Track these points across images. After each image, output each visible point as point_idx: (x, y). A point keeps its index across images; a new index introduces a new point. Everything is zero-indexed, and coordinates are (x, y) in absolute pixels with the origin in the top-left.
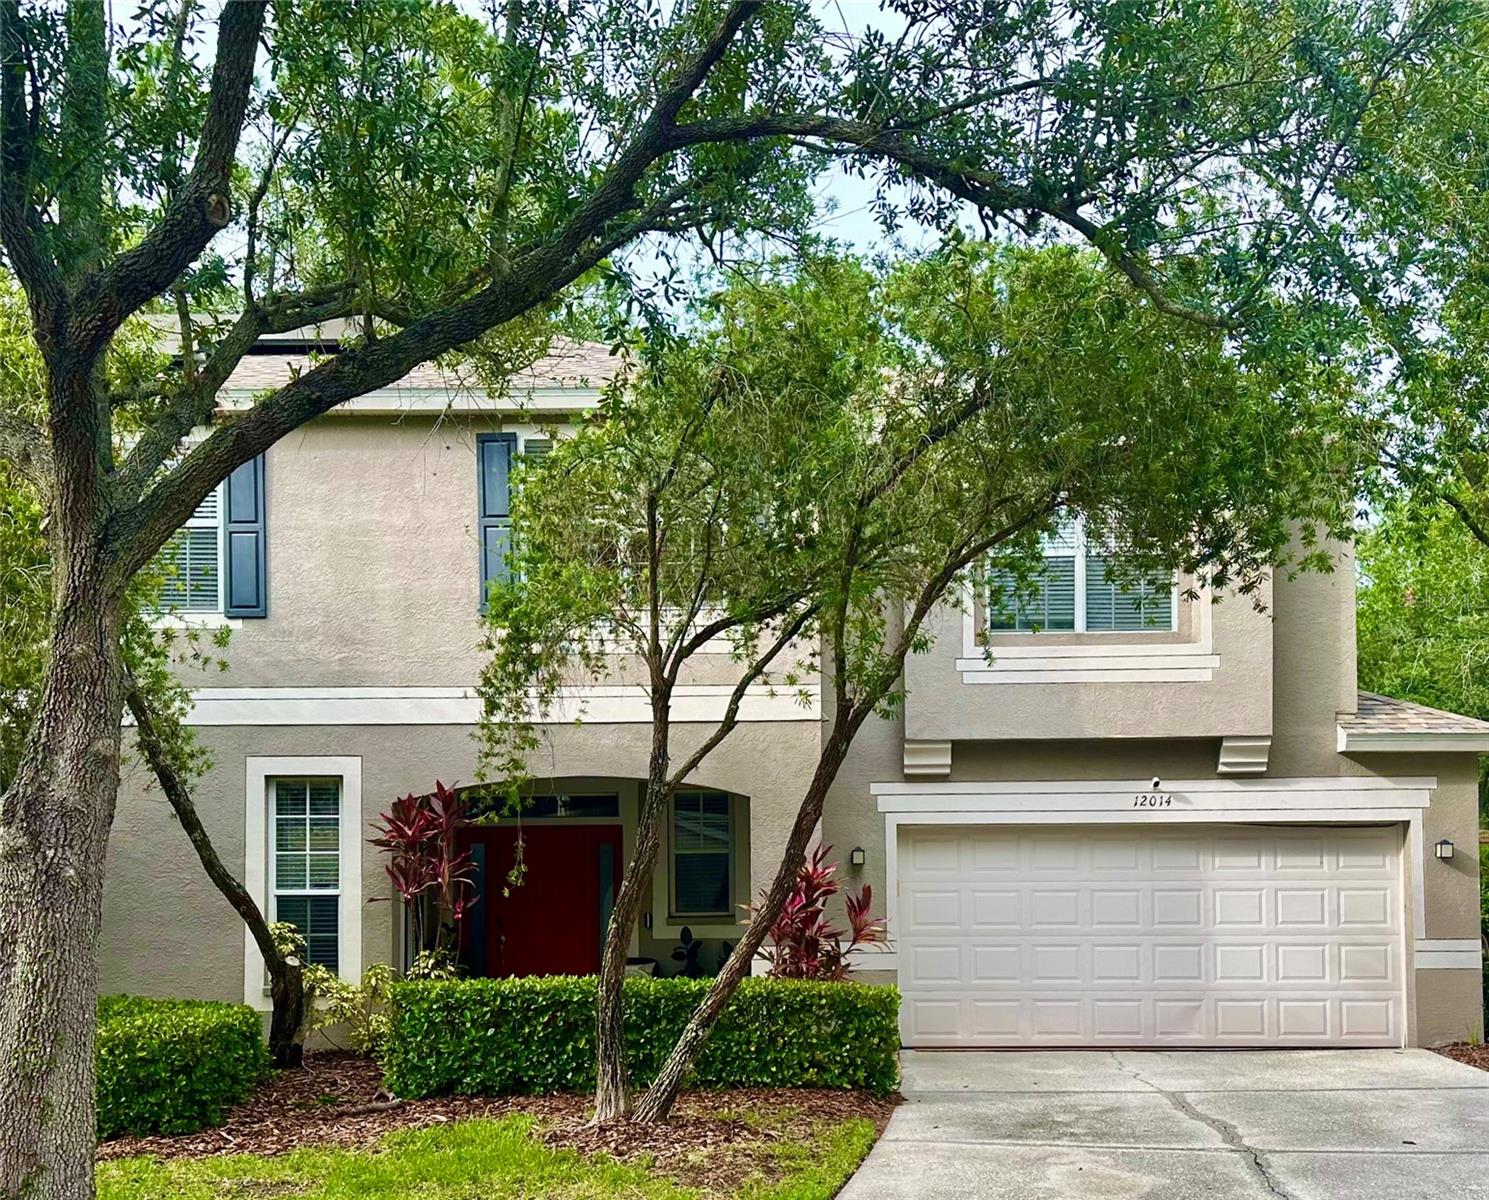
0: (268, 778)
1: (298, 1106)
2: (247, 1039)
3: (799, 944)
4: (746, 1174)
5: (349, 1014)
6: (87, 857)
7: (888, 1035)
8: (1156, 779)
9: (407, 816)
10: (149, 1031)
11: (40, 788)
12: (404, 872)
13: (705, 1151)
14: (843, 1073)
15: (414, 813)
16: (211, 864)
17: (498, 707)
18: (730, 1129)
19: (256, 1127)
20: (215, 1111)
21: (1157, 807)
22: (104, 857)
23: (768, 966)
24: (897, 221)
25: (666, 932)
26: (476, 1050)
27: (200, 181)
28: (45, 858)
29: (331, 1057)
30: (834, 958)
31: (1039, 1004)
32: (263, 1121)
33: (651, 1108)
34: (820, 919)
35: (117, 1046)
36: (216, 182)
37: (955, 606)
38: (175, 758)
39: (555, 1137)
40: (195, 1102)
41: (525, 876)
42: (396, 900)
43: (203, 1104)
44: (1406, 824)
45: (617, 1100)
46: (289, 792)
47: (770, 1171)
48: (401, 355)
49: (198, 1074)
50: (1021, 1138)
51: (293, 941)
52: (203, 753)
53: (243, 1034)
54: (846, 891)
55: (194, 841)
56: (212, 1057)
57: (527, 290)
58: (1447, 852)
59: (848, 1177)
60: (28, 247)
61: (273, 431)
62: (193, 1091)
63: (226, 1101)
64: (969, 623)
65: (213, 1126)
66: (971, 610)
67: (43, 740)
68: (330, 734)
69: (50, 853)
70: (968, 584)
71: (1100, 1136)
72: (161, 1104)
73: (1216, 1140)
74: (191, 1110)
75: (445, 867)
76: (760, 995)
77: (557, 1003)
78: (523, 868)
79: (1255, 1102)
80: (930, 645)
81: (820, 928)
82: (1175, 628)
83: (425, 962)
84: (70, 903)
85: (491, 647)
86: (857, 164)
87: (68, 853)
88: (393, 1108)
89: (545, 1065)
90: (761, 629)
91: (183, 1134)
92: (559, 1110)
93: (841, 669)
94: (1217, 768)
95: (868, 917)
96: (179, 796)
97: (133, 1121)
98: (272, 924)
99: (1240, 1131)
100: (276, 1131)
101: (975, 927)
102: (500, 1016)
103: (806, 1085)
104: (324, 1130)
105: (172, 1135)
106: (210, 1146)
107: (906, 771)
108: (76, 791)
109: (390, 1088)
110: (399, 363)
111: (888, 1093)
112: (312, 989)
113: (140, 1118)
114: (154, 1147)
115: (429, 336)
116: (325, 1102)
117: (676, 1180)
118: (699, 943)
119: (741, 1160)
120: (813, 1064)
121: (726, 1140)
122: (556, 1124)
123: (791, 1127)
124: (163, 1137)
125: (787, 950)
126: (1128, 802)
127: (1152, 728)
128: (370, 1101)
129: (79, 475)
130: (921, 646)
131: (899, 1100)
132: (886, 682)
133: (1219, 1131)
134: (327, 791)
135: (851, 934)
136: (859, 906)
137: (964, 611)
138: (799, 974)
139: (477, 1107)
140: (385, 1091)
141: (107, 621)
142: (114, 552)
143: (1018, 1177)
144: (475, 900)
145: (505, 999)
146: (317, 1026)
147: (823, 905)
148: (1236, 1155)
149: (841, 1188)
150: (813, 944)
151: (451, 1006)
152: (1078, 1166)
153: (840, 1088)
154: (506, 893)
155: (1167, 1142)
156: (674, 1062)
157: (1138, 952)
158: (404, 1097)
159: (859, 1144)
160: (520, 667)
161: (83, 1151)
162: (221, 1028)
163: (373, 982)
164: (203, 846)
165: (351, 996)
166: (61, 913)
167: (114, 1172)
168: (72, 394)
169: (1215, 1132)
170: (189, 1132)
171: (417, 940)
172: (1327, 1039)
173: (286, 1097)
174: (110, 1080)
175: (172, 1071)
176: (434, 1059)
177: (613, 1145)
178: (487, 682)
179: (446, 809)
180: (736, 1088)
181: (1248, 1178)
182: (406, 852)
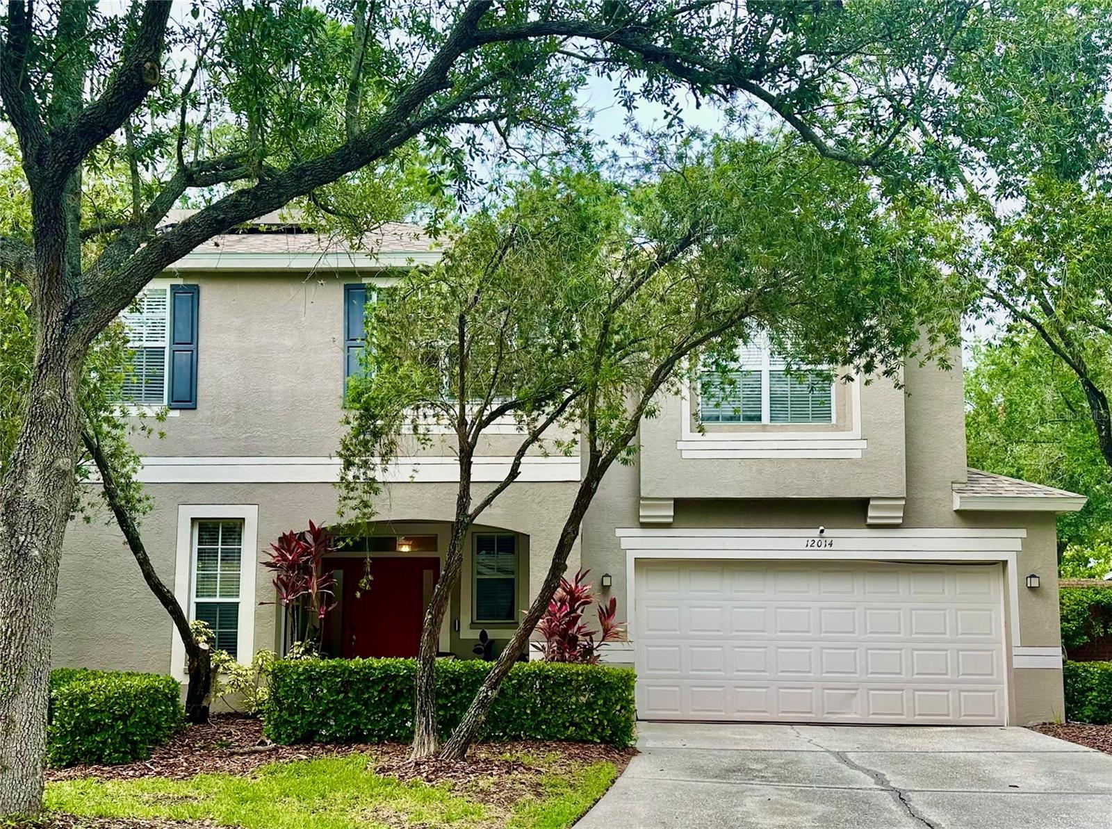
0: (193, 520)
1: (202, 748)
2: (169, 699)
3: (564, 639)
4: (521, 795)
5: (243, 686)
6: (49, 543)
7: (627, 704)
8: (822, 528)
9: (289, 547)
10: (99, 690)
11: (17, 492)
12: (285, 585)
13: (492, 779)
14: (594, 731)
15: (294, 544)
16: (149, 576)
17: (352, 464)
18: (510, 767)
19: (171, 761)
20: (142, 749)
21: (822, 547)
22: (61, 544)
23: (541, 655)
24: (634, 104)
25: (469, 634)
26: (330, 709)
27: (139, 53)
28: (18, 542)
29: (230, 717)
30: (589, 651)
31: (738, 690)
32: (176, 757)
33: (454, 749)
34: (579, 623)
35: (75, 700)
36: (150, 53)
37: (676, 394)
38: (128, 502)
39: (382, 770)
40: (128, 741)
41: (371, 583)
42: (279, 604)
43: (135, 743)
44: (1005, 563)
45: (429, 743)
46: (207, 529)
47: (539, 795)
48: (282, 191)
49: (132, 721)
50: (725, 778)
51: (206, 634)
52: (148, 499)
53: (166, 695)
54: (598, 601)
55: (138, 559)
56: (143, 709)
57: (371, 146)
58: (1035, 583)
59: (597, 801)
60: (20, 103)
61: (191, 242)
62: (127, 733)
63: (151, 742)
64: (686, 406)
65: (140, 760)
66: (688, 397)
67: (21, 458)
68: (237, 489)
69: (22, 539)
70: (686, 380)
71: (784, 779)
72: (104, 742)
73: (870, 782)
74: (125, 747)
75: (314, 580)
76: (535, 672)
77: (388, 677)
78: (370, 577)
79: (899, 759)
80: (657, 413)
81: (579, 628)
82: (834, 420)
83: (297, 649)
84: (35, 575)
85: (348, 423)
86: (606, 70)
87: (35, 539)
88: (269, 750)
89: (379, 721)
90: (539, 415)
91: (119, 764)
92: (388, 753)
93: (593, 429)
94: (866, 521)
95: (614, 621)
96: (129, 527)
97: (84, 754)
98: (192, 622)
99: (888, 777)
100: (185, 764)
101: (690, 633)
102: (347, 685)
103: (567, 740)
104: (219, 763)
105: (111, 764)
106: (137, 773)
107: (642, 520)
108: (42, 495)
109: (268, 737)
110: (280, 196)
111: (626, 746)
112: (217, 666)
113: (89, 752)
114: (98, 773)
115: (301, 177)
116: (221, 746)
117: (469, 799)
118: (493, 641)
119: (518, 786)
120: (572, 724)
121: (507, 772)
122: (384, 761)
123: (555, 766)
124: (105, 766)
125: (555, 644)
126: (802, 544)
127: (818, 491)
128: (254, 745)
129: (52, 270)
130: (651, 413)
131: (635, 752)
132: (626, 439)
133: (873, 777)
134: (233, 529)
135: (601, 634)
136: (607, 614)
137: (682, 398)
138: (563, 660)
139: (330, 750)
140: (265, 739)
141: (69, 375)
142: (76, 325)
143: (722, 803)
144: (334, 606)
145: (352, 672)
146: (219, 694)
147: (582, 612)
148: (886, 793)
149: (590, 808)
150: (574, 640)
151: (312, 677)
152: (767, 797)
153: (592, 742)
154: (358, 595)
155: (833, 783)
156: (470, 716)
157: (810, 653)
158: (279, 743)
159: (604, 780)
160: (368, 437)
161: (36, 756)
162: (149, 689)
163: (260, 662)
164: (144, 562)
165: (244, 673)
166: (28, 582)
167: (68, 788)
168: (49, 210)
169: (869, 777)
170: (123, 762)
171: (292, 634)
172: (949, 719)
173: (194, 742)
174: (69, 724)
175: (113, 718)
176: (300, 715)
177: (425, 775)
178: (346, 447)
179: (315, 540)
180: (516, 741)
181: (894, 808)
182: (287, 571)
